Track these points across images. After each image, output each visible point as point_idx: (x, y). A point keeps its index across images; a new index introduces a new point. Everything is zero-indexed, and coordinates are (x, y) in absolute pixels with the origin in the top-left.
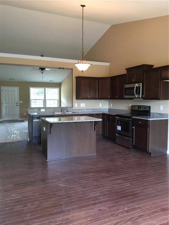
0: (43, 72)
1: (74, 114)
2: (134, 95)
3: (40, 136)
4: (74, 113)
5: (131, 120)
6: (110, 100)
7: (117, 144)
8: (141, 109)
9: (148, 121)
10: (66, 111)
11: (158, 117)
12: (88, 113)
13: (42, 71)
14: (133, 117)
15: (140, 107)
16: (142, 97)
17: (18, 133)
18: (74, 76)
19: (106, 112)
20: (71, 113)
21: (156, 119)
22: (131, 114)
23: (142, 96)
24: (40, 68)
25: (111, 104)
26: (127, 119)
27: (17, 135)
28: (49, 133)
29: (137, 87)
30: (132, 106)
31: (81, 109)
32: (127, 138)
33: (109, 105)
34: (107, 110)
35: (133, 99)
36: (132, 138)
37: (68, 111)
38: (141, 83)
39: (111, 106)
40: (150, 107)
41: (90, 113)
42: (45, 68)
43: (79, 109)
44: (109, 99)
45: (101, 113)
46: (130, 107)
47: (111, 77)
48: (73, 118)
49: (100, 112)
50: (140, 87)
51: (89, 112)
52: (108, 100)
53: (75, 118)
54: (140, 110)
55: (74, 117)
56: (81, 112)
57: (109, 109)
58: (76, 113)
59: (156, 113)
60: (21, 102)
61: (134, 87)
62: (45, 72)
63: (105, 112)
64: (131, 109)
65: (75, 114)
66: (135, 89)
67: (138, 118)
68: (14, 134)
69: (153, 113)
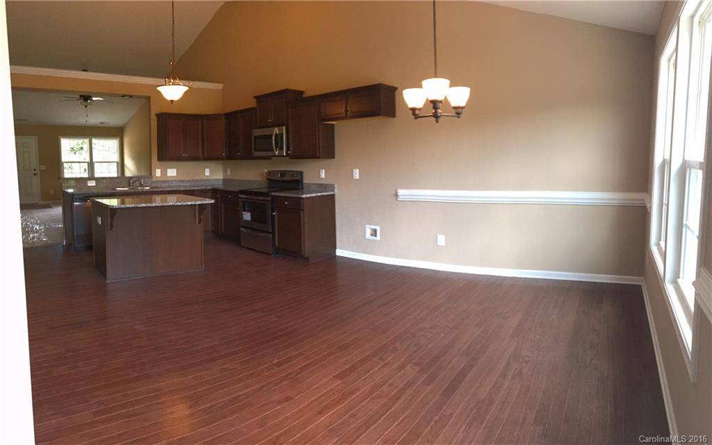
0: (87, 104)
1: (155, 190)
2: (273, 150)
3: (89, 236)
4: (155, 188)
5: (269, 199)
6: (226, 161)
7: (243, 247)
8: (287, 178)
9: (302, 200)
10: (138, 185)
11: (317, 192)
12: (184, 189)
13: (84, 103)
14: (273, 194)
15: (283, 173)
16: (287, 155)
17: (41, 229)
18: (154, 112)
19: (220, 185)
20: (148, 188)
21: (314, 195)
22: (269, 188)
23: (286, 152)
24: (81, 96)
25: (229, 170)
26: (261, 198)
27: (40, 235)
28: (109, 229)
29: (276, 135)
30: (269, 172)
31: (169, 179)
32: (262, 234)
33: (225, 172)
34: (221, 182)
35: (270, 159)
36: (273, 233)
37: (141, 185)
38: (282, 125)
39: (229, 173)
40: (301, 173)
41: (187, 189)
42: (91, 97)
43: (164, 181)
44: (224, 159)
45: (209, 188)
46: (265, 175)
47: (226, 114)
48: (153, 198)
49: (207, 186)
50: (282, 134)
51: (186, 187)
52: (221, 161)
53: (157, 198)
54: (284, 179)
55: (154, 196)
56: (169, 187)
57: (224, 180)
58: (158, 188)
59: (314, 184)
60: (44, 167)
61: (272, 135)
62: (90, 104)
63: (216, 187)
64: (268, 179)
65: (157, 190)
66: (274, 138)
67: (282, 195)
68: (35, 232)
69: (309, 184)
